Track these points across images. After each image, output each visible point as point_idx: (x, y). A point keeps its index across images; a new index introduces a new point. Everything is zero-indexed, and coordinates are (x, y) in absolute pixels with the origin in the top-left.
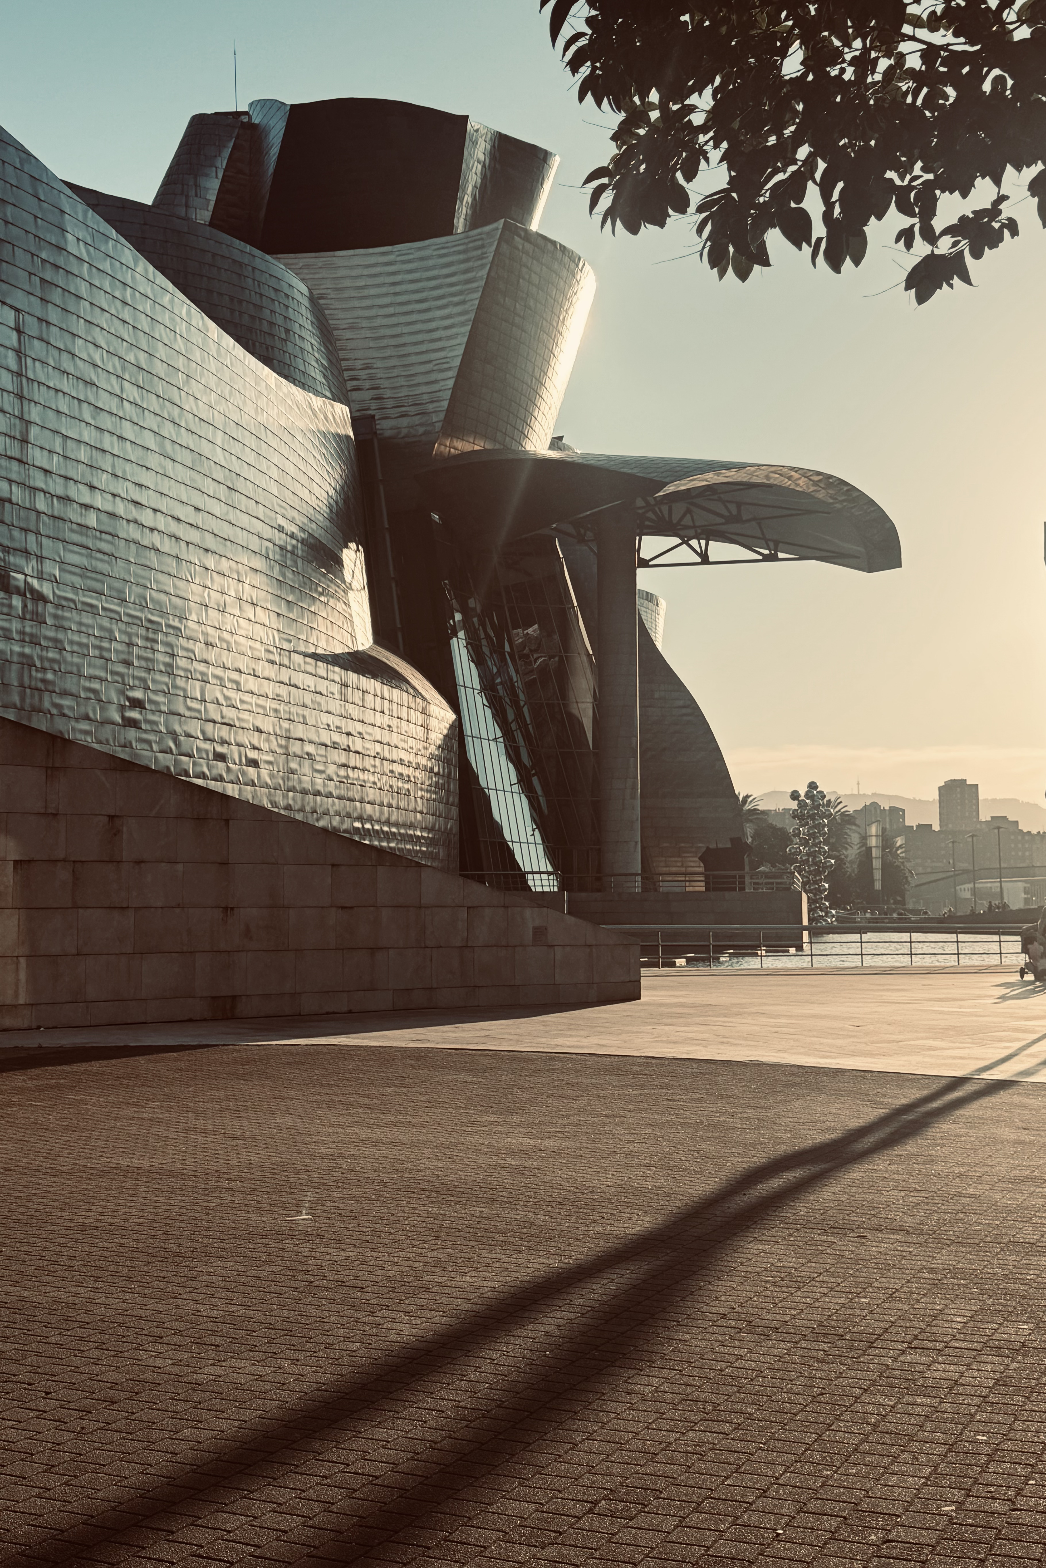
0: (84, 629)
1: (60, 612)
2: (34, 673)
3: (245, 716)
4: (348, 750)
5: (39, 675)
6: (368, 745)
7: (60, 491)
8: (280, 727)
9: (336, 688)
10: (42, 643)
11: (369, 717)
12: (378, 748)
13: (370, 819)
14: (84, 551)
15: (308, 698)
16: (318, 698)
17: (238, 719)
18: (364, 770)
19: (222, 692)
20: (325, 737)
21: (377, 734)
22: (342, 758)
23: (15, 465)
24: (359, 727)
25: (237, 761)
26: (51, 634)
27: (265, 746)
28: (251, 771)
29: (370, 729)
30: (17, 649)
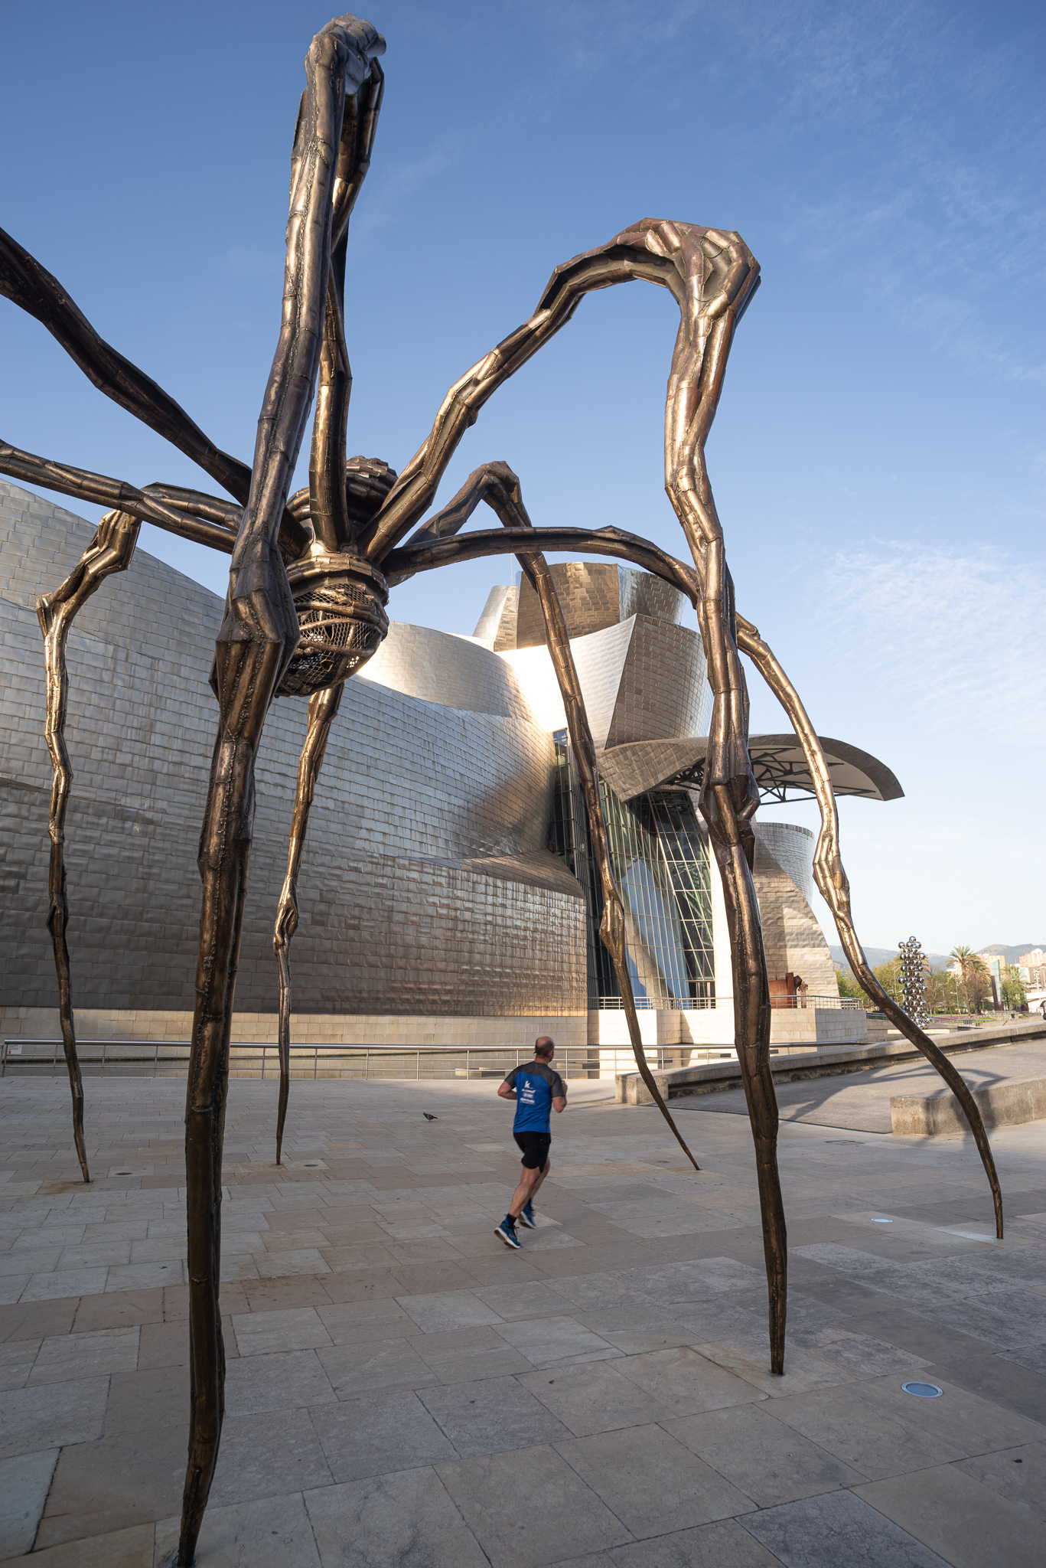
0: (188, 842)
1: (168, 832)
2: (141, 869)
3: (348, 897)
4: (455, 919)
5: (146, 870)
6: (478, 916)
7: (176, 759)
8: (383, 904)
9: (443, 881)
10: (151, 850)
11: (482, 898)
12: (489, 918)
13: (481, 964)
14: (194, 795)
15: (412, 886)
16: (424, 887)
17: (339, 899)
18: (473, 933)
19: (323, 883)
20: (430, 910)
21: (490, 909)
22: (450, 925)
23: (138, 745)
24: (470, 905)
25: (336, 925)
26: (160, 844)
27: (366, 916)
28: (351, 933)
29: (482, 907)
30: (126, 854)
